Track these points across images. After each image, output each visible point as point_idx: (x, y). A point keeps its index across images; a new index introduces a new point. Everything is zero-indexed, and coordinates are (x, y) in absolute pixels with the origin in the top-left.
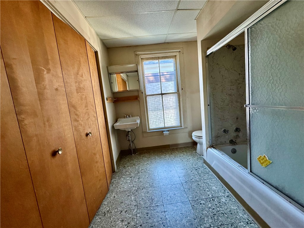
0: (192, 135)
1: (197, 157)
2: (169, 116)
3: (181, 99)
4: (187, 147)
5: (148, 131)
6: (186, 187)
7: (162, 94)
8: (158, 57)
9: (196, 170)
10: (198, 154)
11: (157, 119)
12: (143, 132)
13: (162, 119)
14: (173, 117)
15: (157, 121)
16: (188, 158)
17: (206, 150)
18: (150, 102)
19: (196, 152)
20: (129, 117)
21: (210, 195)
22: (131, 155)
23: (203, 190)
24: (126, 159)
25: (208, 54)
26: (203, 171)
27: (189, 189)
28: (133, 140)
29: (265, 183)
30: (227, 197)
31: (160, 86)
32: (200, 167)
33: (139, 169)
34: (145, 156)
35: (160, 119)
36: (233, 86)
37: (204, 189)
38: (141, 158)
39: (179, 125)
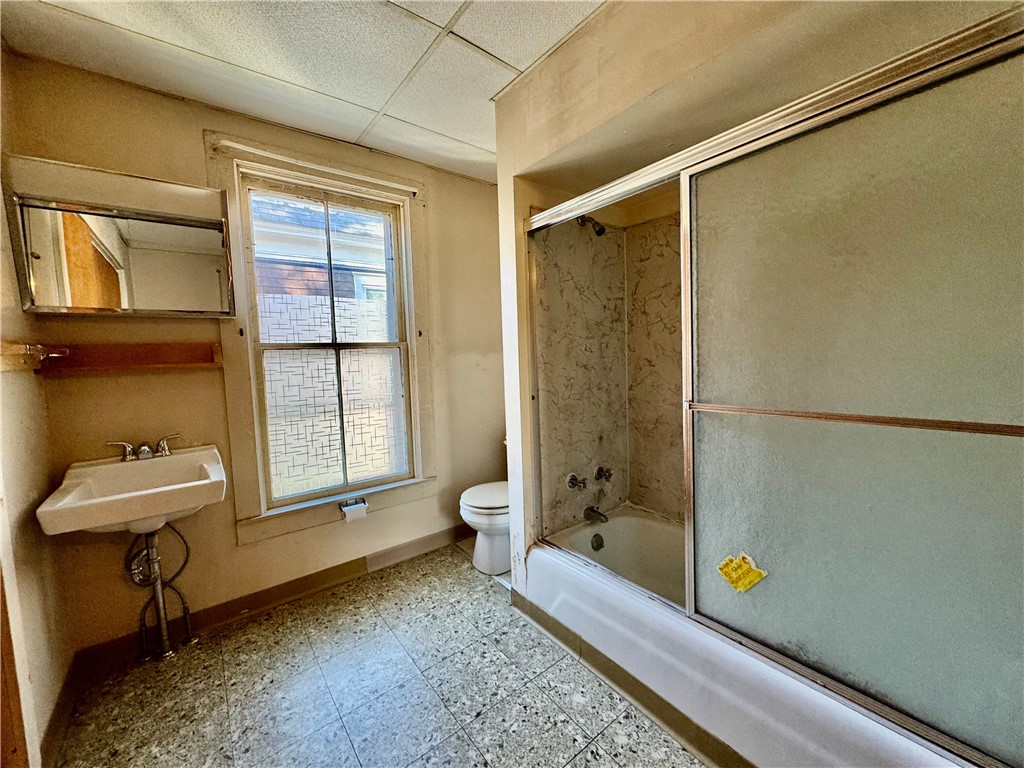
0: (461, 504)
1: (482, 588)
2: (367, 437)
3: (414, 372)
4: (433, 552)
5: (265, 513)
6: (486, 740)
7: (337, 347)
8: (326, 193)
9: (497, 641)
10: (481, 576)
11: (313, 452)
12: (236, 522)
13: (334, 454)
14: (379, 441)
15: (313, 460)
16: (452, 600)
17: (523, 555)
18: (277, 376)
19: (473, 568)
20: (156, 450)
21: (577, 737)
22: (158, 656)
23: (549, 725)
24: (121, 695)
25: (535, 226)
26: (521, 640)
27: (501, 746)
28: (169, 576)
29: (744, 640)
30: (626, 717)
31: (329, 311)
32: (505, 625)
33: (223, 733)
34: (249, 642)
35: (326, 450)
36: (591, 340)
37: (552, 720)
38: (226, 658)
39: (405, 469)
